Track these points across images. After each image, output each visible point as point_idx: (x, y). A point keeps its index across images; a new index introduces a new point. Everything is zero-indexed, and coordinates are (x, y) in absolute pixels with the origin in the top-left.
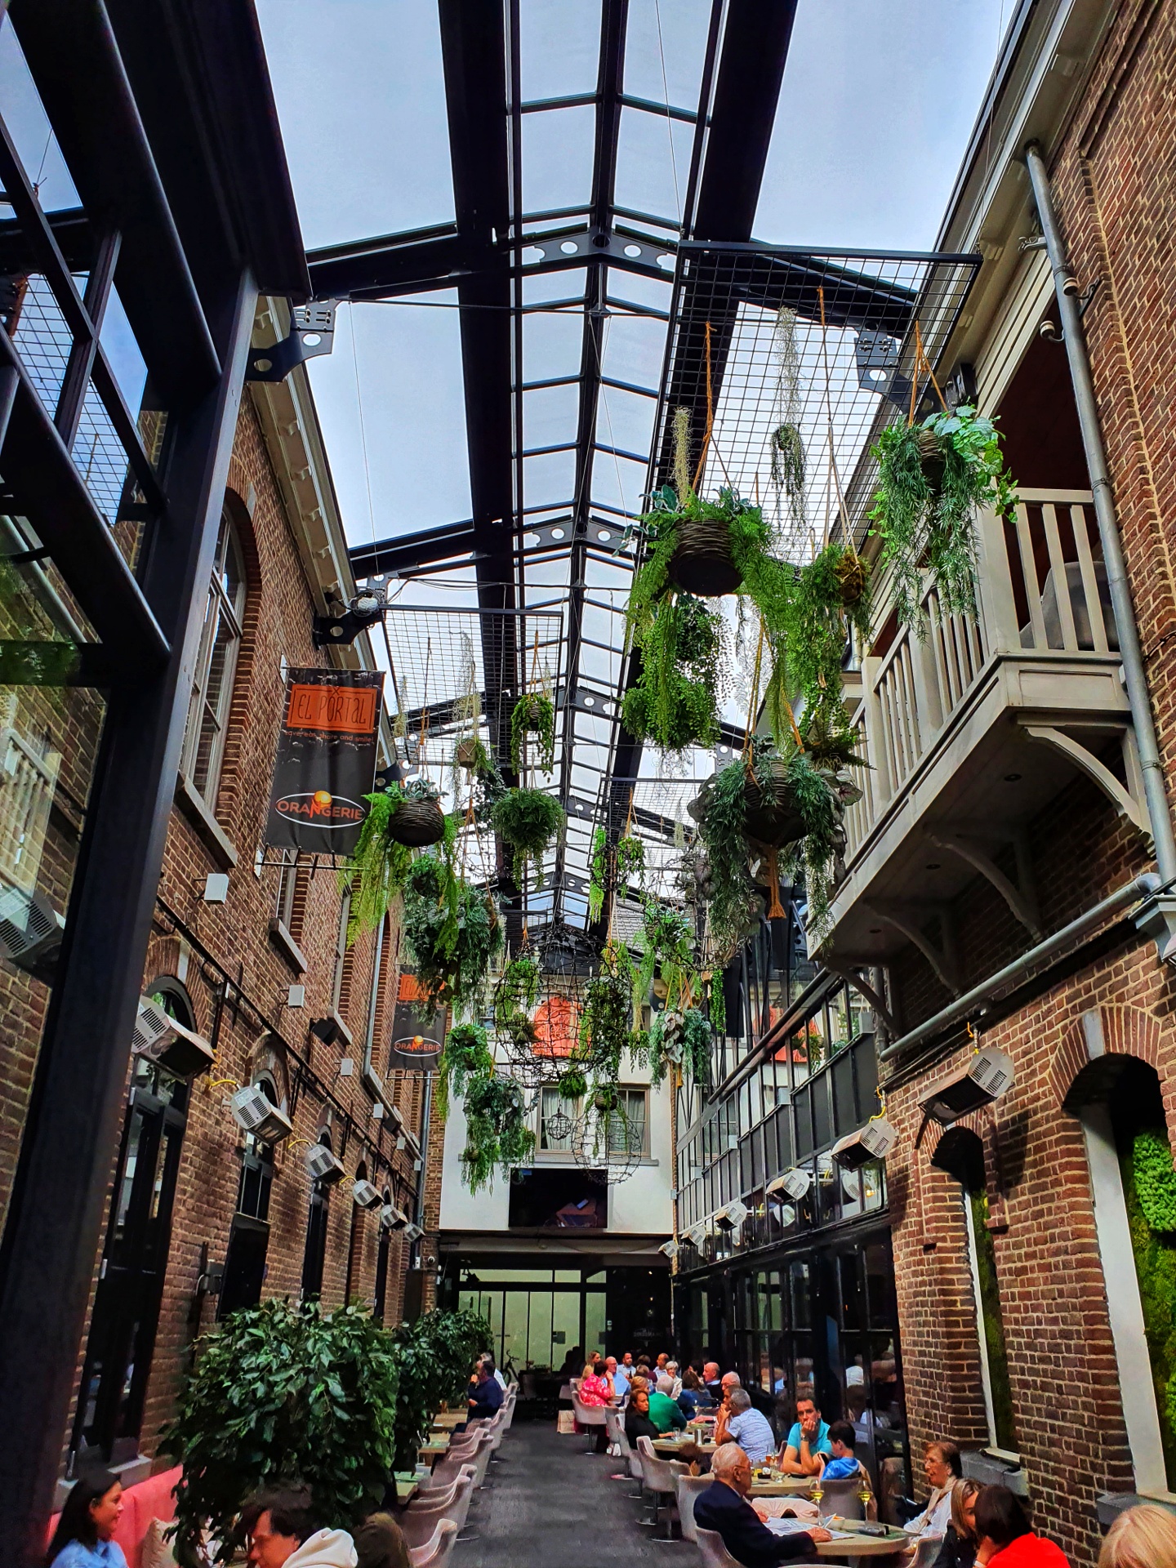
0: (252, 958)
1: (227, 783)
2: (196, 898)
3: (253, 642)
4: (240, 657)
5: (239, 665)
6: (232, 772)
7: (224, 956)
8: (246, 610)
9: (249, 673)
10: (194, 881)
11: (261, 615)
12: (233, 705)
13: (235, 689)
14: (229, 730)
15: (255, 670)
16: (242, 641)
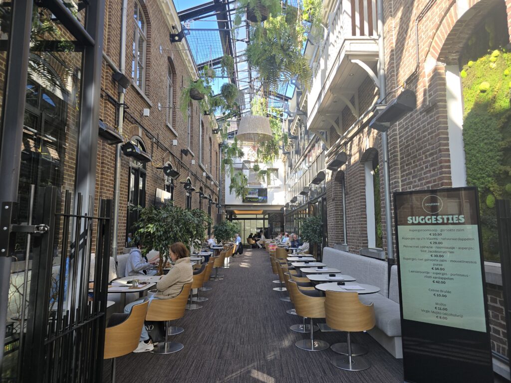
0: (161, 132)
1: (147, 84)
2: (142, 115)
3: (150, 42)
4: (147, 47)
5: (147, 49)
6: (148, 81)
7: (152, 131)
8: (147, 32)
9: (150, 52)
10: (140, 111)
11: (152, 34)
12: (146, 61)
13: (147, 57)
14: (146, 69)
15: (152, 51)
16: (147, 42)
